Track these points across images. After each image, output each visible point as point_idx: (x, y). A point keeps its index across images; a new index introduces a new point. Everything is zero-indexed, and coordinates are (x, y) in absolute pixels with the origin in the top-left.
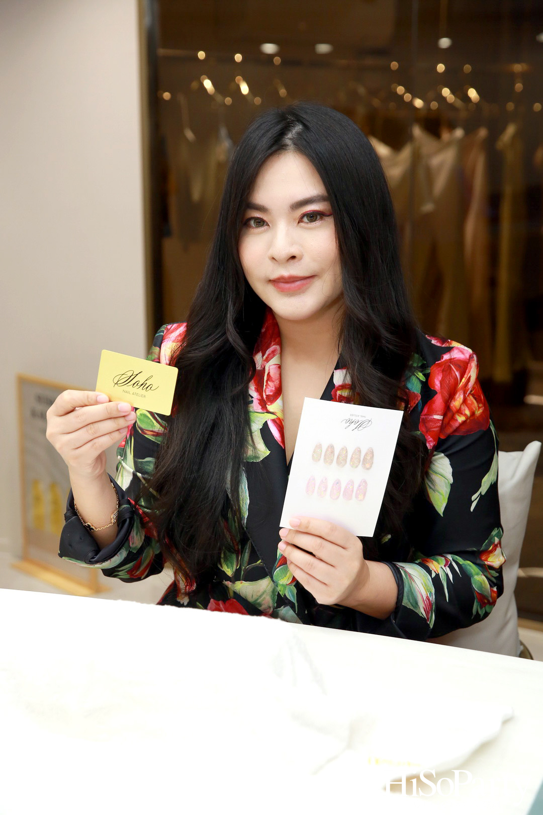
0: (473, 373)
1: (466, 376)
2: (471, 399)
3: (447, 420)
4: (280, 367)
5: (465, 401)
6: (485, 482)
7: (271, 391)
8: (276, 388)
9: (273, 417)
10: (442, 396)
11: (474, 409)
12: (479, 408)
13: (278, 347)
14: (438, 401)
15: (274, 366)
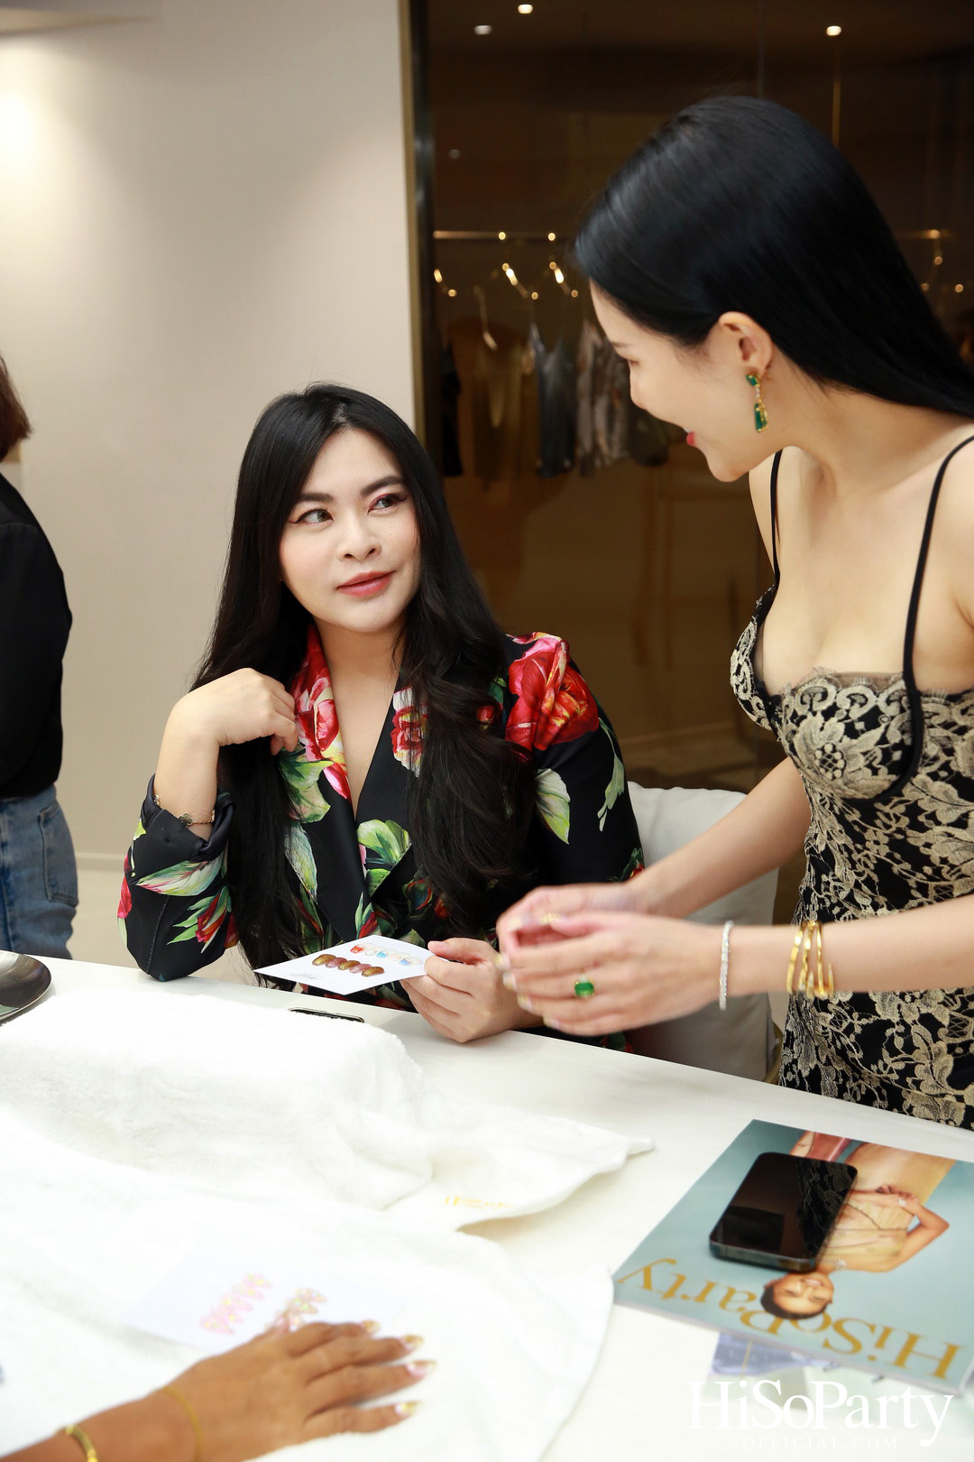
0: (561, 663)
1: (553, 670)
2: (566, 697)
3: (540, 727)
4: (332, 702)
5: (557, 699)
6: (609, 793)
7: (323, 734)
8: (328, 729)
9: (329, 763)
10: (525, 699)
11: (574, 708)
12: (581, 706)
13: (325, 680)
14: (522, 707)
15: (323, 703)
